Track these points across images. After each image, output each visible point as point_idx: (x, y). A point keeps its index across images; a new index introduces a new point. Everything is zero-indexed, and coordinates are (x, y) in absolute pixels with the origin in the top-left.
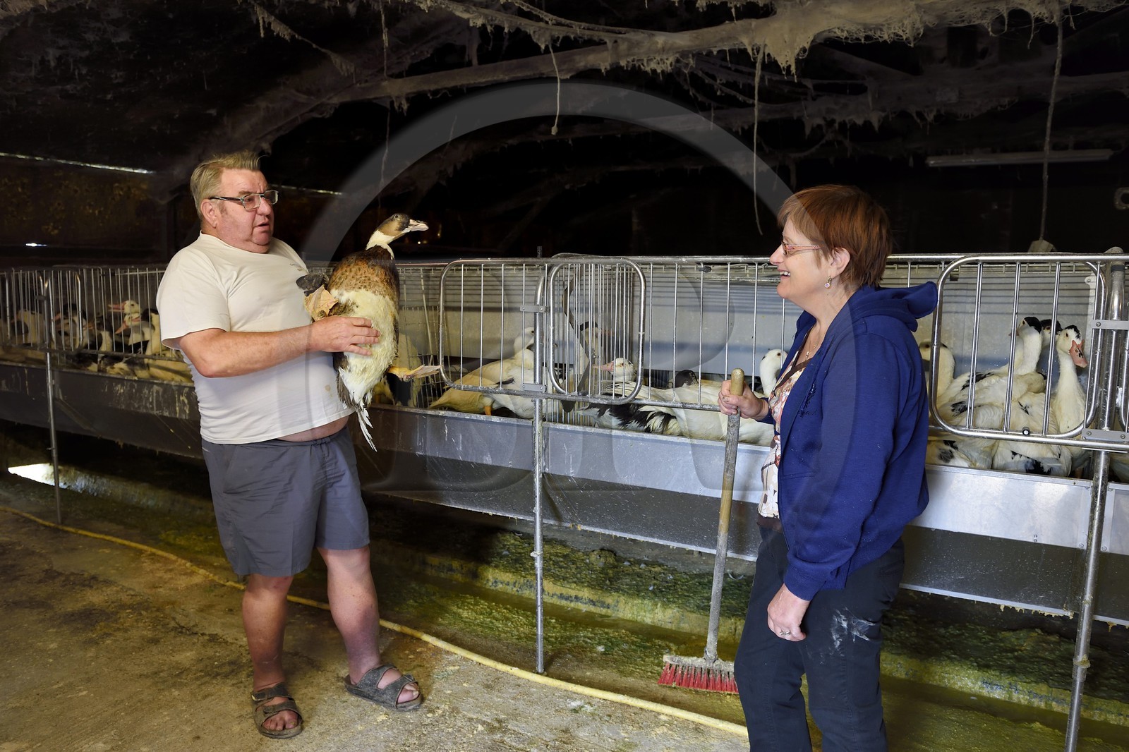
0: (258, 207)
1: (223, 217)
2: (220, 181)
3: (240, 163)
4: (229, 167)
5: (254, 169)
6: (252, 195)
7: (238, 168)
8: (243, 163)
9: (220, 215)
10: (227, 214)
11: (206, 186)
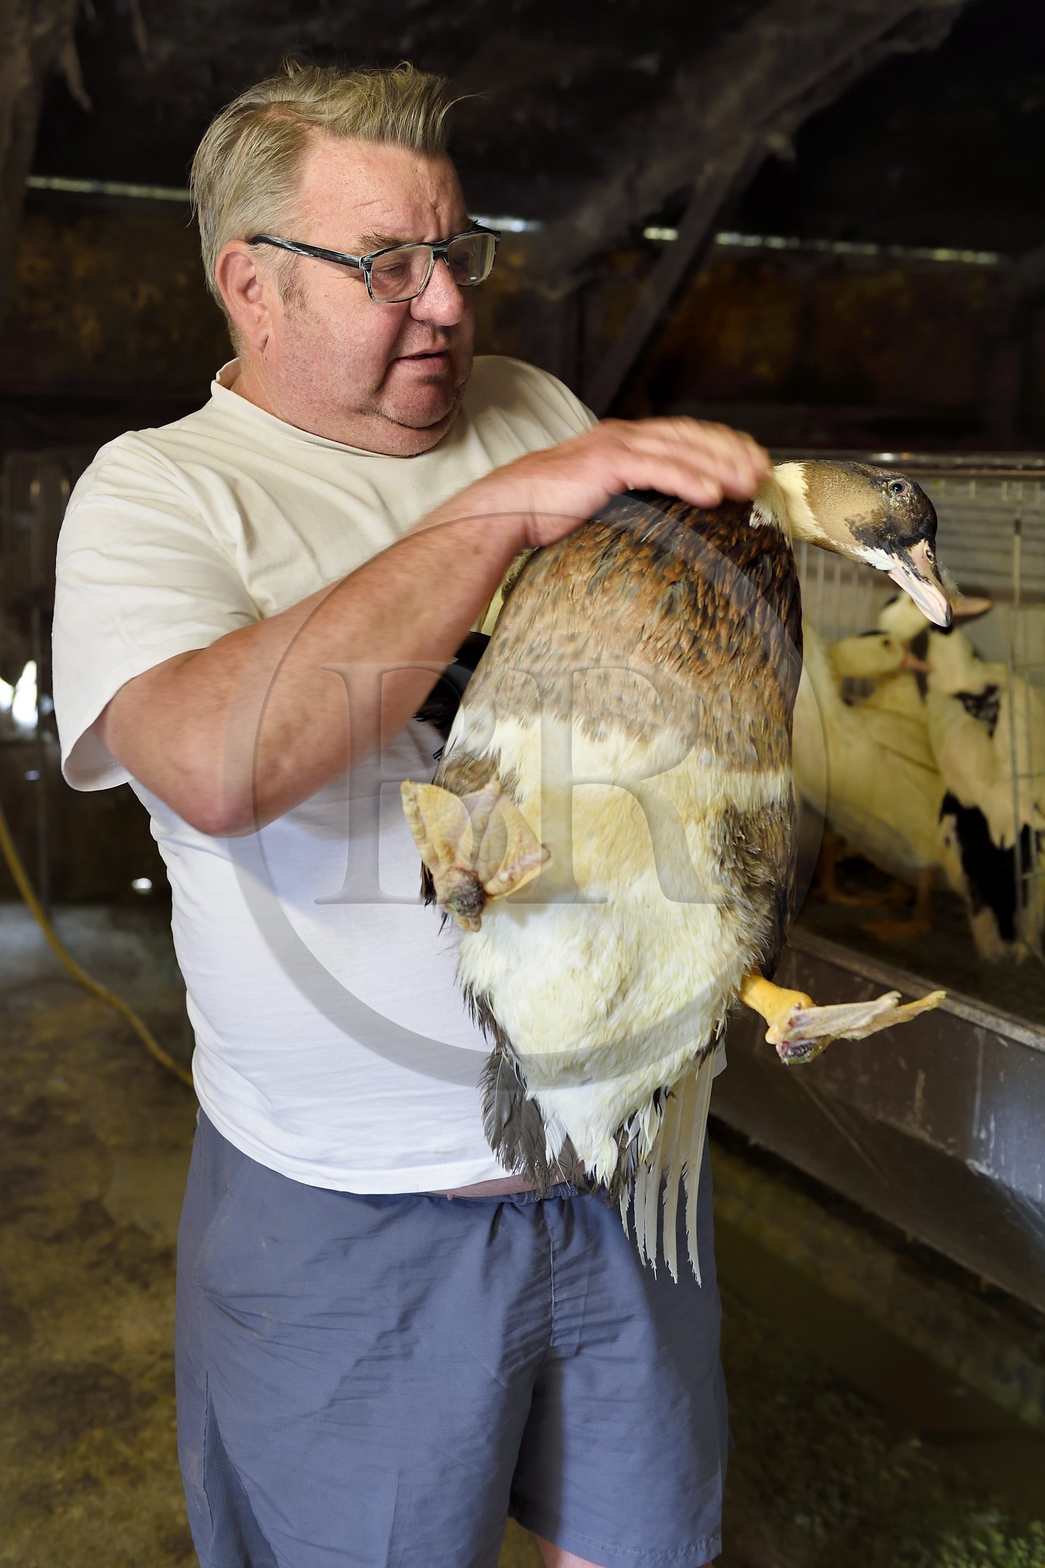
0: (420, 295)
1: (288, 316)
2: (294, 183)
3: (376, 120)
4: (336, 129)
5: (427, 149)
6: (405, 249)
7: (367, 136)
8: (391, 118)
9: (281, 310)
10: (303, 306)
11: (242, 194)
